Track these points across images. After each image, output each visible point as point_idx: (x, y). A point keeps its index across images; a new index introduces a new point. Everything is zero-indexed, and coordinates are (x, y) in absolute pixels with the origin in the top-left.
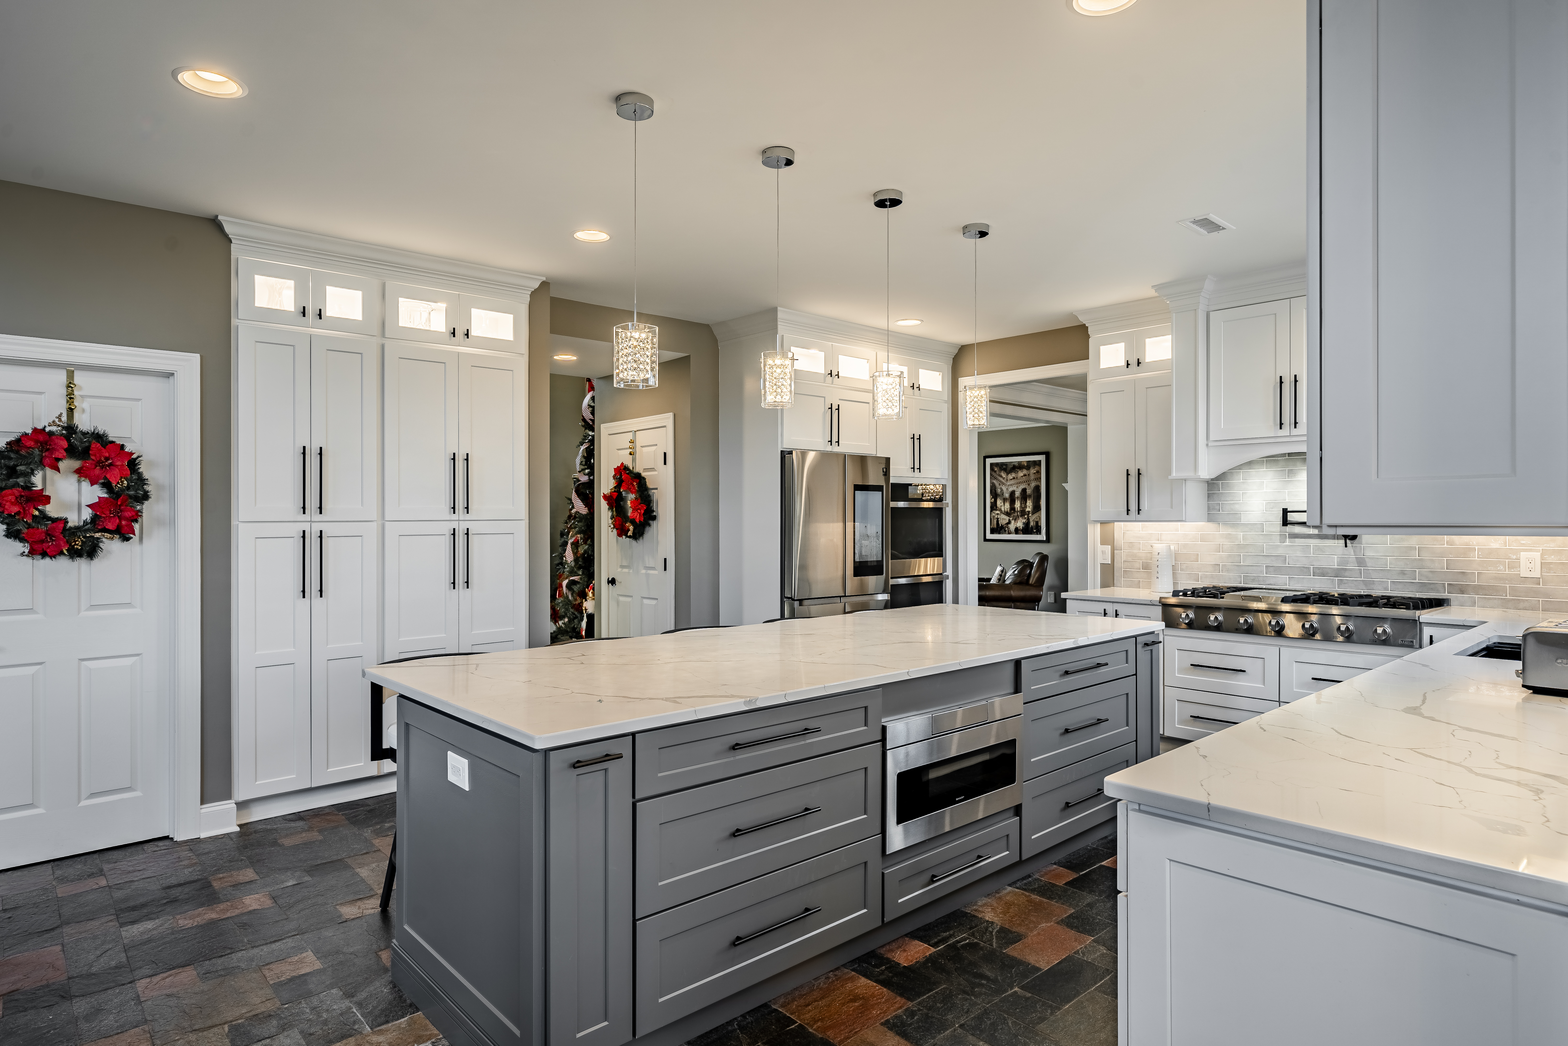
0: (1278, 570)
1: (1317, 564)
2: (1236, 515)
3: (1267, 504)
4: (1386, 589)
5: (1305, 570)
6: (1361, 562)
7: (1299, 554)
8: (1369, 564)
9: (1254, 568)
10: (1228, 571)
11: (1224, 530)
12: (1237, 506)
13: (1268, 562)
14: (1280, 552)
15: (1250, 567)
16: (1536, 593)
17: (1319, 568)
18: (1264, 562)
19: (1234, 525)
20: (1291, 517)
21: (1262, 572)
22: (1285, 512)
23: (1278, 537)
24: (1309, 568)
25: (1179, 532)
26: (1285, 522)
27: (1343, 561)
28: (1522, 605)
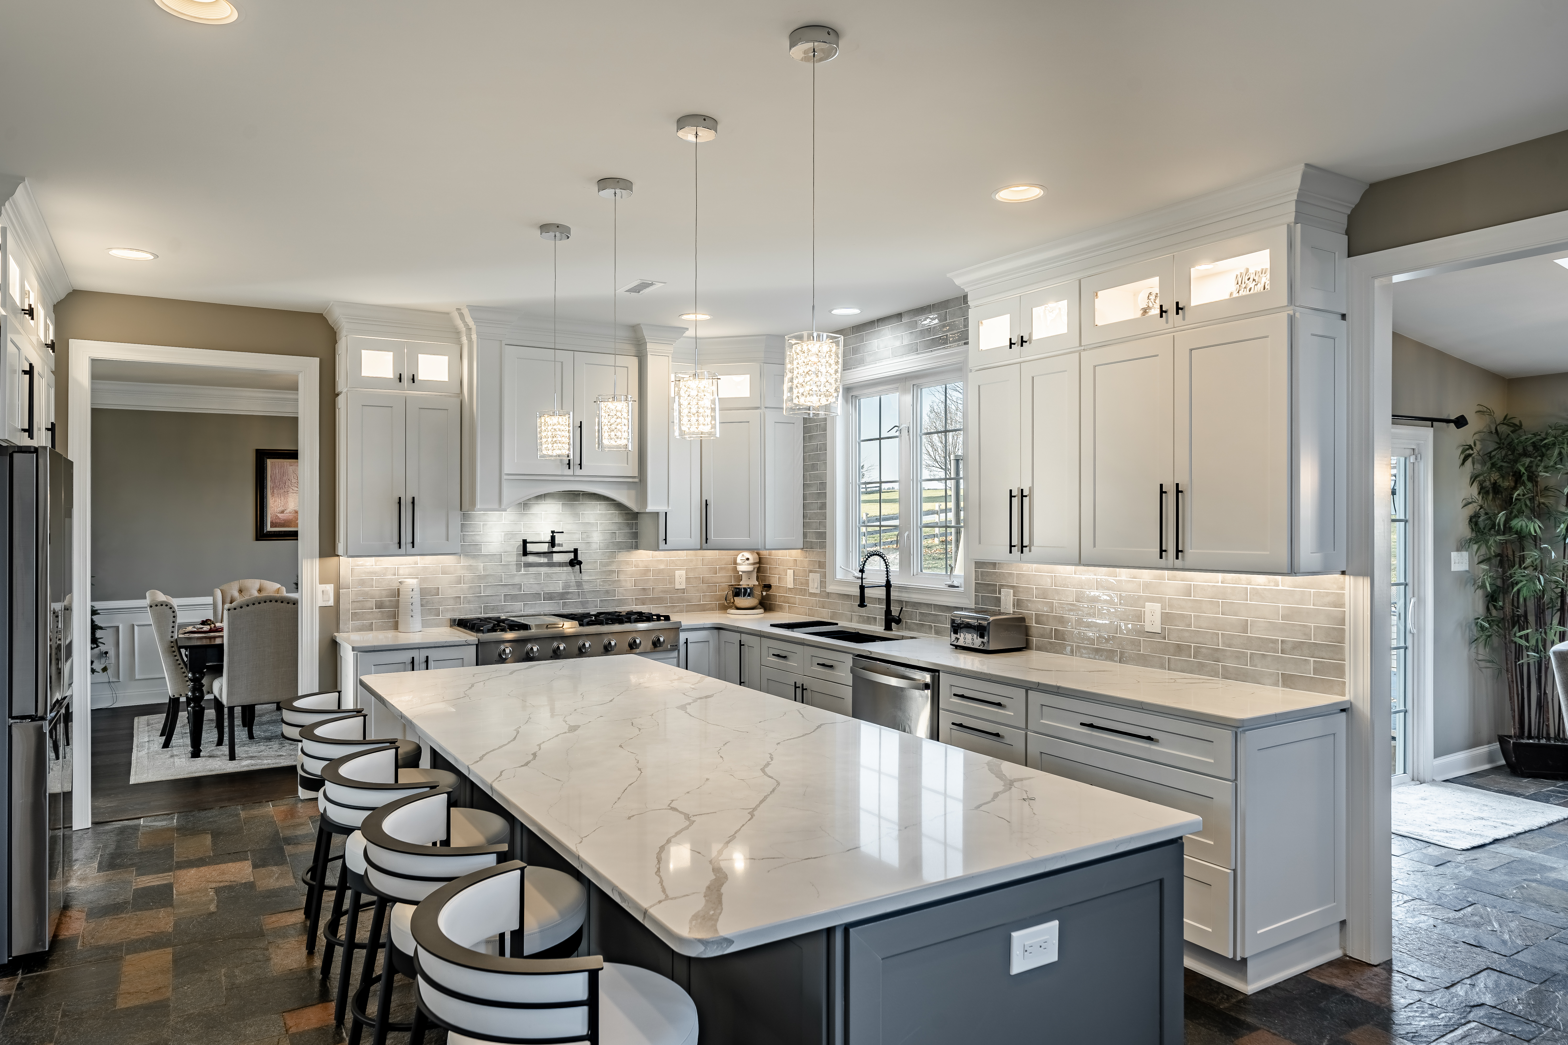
0: (514, 598)
1: (547, 590)
2: (477, 546)
3: (505, 535)
4: (596, 607)
5: (536, 596)
6: (579, 584)
7: (532, 581)
8: (585, 587)
9: (494, 597)
10: (469, 602)
11: (464, 562)
12: (478, 538)
13: (506, 591)
14: (517, 580)
15: (490, 597)
16: (682, 600)
17: (548, 594)
18: (503, 592)
19: (474, 557)
20: (530, 548)
21: (500, 601)
22: (525, 542)
23: (515, 567)
24: (540, 594)
25: (419, 565)
26: (525, 553)
27: (567, 585)
28: (676, 610)
